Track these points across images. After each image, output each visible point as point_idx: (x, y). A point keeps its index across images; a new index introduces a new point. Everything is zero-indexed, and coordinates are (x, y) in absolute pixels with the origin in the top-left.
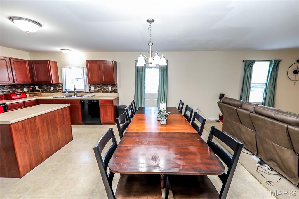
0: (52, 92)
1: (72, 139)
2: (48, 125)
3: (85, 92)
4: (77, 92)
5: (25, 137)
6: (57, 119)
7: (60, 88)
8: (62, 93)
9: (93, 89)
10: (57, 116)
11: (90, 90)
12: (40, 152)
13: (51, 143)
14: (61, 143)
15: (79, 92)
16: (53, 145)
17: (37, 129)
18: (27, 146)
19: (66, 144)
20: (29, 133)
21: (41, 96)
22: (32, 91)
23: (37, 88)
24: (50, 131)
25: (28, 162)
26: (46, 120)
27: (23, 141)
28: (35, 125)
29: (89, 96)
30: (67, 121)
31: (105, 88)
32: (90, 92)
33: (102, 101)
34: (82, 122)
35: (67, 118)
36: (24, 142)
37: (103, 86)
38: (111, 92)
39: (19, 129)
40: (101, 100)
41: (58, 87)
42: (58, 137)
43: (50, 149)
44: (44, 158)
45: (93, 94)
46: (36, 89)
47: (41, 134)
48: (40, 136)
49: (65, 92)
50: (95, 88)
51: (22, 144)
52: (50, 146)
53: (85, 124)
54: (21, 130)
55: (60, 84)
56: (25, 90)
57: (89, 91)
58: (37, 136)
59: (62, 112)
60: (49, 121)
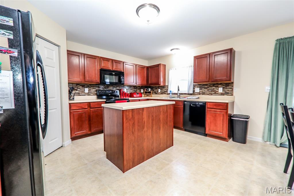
0: (159, 93)
1: (172, 145)
2: (153, 120)
3: (188, 94)
4: (180, 93)
5: (133, 128)
6: (161, 116)
7: (165, 90)
8: (166, 95)
9: (197, 90)
10: (162, 113)
11: (194, 91)
12: (143, 150)
13: (153, 142)
14: (162, 145)
15: (182, 94)
16: (155, 145)
17: (143, 123)
18: (133, 138)
19: (167, 148)
20: (136, 125)
21: (151, 97)
22: (146, 93)
23: (150, 90)
24: (154, 128)
25: (132, 156)
26: (152, 115)
27: (130, 132)
28: (142, 118)
29: (193, 98)
30: (170, 121)
31: (214, 89)
32: (194, 94)
33: (210, 105)
34: (182, 128)
35: (170, 118)
36: (132, 133)
37: (212, 86)
38: (222, 94)
39: (129, 118)
40: (208, 103)
41: (164, 89)
42: (160, 138)
43: (152, 149)
44: (145, 157)
45: (197, 96)
46: (148, 90)
47: (145, 129)
48: (145, 131)
49: (170, 94)
50: (201, 88)
51: (129, 135)
52: (152, 145)
53: (186, 130)
54: (130, 119)
55: (166, 86)
56: (142, 91)
57: (192, 93)
58: (142, 131)
59: (166, 109)
60: (154, 117)
